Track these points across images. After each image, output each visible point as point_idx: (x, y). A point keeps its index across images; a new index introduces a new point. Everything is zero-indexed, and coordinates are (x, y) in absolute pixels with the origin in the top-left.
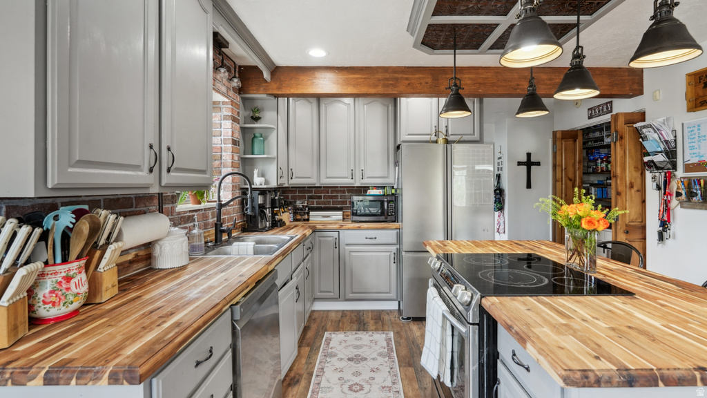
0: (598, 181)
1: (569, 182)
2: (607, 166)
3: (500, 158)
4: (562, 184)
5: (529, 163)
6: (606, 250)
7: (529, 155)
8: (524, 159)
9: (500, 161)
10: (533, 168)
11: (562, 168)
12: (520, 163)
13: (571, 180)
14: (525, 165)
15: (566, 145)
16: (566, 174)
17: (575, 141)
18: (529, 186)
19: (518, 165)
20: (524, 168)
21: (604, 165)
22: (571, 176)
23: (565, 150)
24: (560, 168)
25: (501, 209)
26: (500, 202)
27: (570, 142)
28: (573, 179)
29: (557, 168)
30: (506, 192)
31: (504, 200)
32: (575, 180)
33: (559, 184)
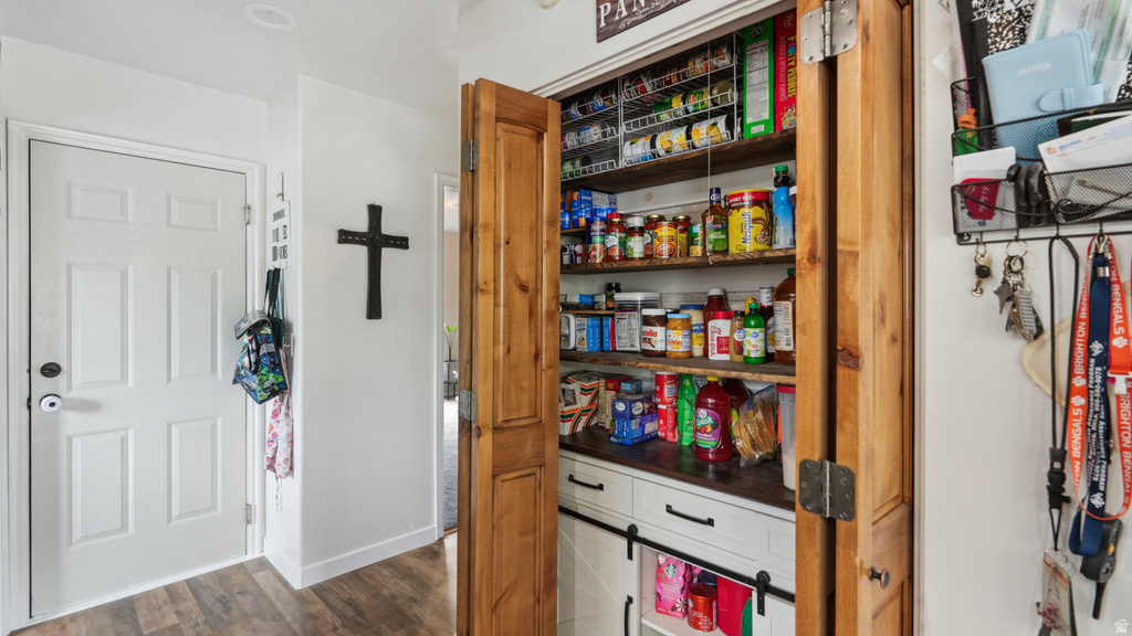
0: (581, 296)
1: (517, 293)
2: (623, 244)
3: (279, 215)
4: (496, 305)
5: (375, 239)
6: (636, 546)
7: (375, 212)
8: (361, 224)
9: (279, 223)
10: (388, 254)
11: (496, 237)
12: (346, 237)
13: (524, 288)
14: (361, 243)
15: (509, 146)
16: (510, 268)
17: (539, 137)
18: (374, 311)
19: (341, 241)
20: (360, 253)
21: (614, 240)
22: (524, 273)
23: (509, 165)
24: (490, 236)
25: (280, 390)
26: (276, 366)
27: (524, 137)
28: (531, 286)
29: (480, 234)
30: (299, 334)
31: (289, 360)
32: (538, 290)
33: (484, 303)
